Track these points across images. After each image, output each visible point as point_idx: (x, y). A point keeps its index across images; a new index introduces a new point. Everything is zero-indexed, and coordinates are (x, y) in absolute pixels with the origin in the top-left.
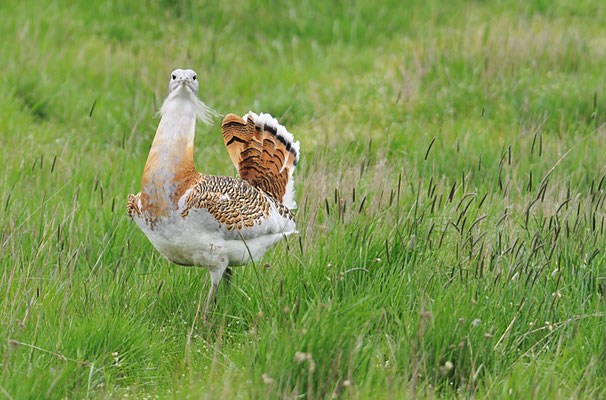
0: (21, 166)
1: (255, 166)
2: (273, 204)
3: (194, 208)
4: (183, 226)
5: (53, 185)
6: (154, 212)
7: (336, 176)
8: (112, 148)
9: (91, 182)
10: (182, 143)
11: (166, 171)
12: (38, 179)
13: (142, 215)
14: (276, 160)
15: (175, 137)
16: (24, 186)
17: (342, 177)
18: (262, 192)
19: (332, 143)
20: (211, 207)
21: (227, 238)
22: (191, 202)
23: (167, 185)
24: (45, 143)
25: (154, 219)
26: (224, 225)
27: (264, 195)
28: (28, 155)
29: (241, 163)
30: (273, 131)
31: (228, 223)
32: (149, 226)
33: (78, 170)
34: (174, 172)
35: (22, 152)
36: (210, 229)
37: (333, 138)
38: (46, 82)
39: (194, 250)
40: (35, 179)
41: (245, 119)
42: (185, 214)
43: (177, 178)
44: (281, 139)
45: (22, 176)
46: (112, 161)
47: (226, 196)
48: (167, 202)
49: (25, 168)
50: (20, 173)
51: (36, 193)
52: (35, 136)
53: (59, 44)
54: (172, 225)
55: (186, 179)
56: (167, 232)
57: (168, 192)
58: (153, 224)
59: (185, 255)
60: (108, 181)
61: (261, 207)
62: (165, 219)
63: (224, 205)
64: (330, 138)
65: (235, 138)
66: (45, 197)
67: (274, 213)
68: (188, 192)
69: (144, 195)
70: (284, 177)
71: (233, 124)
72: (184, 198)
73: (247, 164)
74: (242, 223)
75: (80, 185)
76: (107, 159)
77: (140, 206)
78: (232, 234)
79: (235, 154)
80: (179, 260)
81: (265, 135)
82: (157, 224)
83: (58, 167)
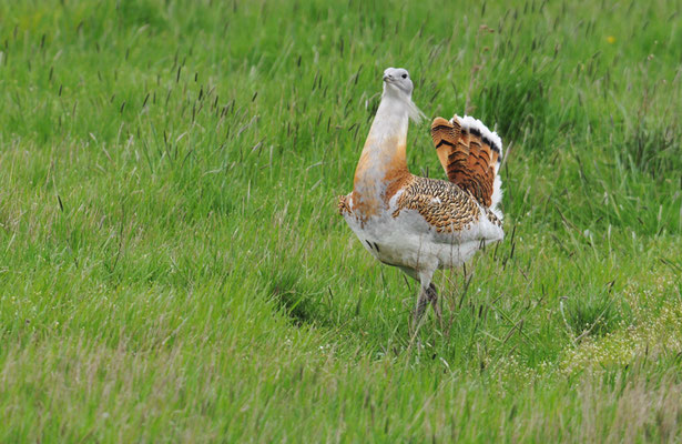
0: (277, 377)
1: (462, 169)
2: (482, 210)
3: (405, 209)
4: (393, 226)
5: (315, 401)
6: (365, 212)
7: (658, 394)
8: (387, 357)
9: (361, 397)
10: (393, 142)
11: (377, 170)
12: (296, 394)
13: (353, 213)
14: (482, 162)
15: (385, 137)
16: (280, 402)
17: (666, 395)
18: (472, 197)
19: (653, 354)
20: (422, 209)
21: (437, 240)
22: (402, 203)
23: (379, 184)
24: (306, 350)
25: (364, 217)
26: (434, 228)
27: (474, 201)
28: (286, 364)
29: (449, 167)
30: (476, 133)
31: (438, 226)
32: (360, 225)
33: (345, 383)
34: (384, 170)
35: (277, 360)
36: (419, 230)
37: (655, 349)
38: (308, 277)
39: (403, 250)
40: (293, 394)
41: (451, 121)
42: (396, 214)
43: (388, 177)
44: (486, 141)
45: (277, 389)
46: (387, 372)
47: (437, 200)
48: (378, 200)
49: (280, 381)
50: (275, 387)
51: (293, 410)
52: (295, 341)
53: (324, 230)
54: (383, 225)
55: (397, 178)
56: (377, 232)
57: (379, 190)
58: (363, 222)
59: (394, 256)
60: (381, 396)
61: (471, 212)
62: (376, 218)
63: (435, 208)
64: (651, 349)
65: (443, 142)
66: (306, 415)
67: (484, 217)
68: (400, 192)
69: (355, 194)
70: (490, 176)
71: (441, 127)
72: (394, 198)
73: (455, 168)
74: (452, 227)
75: (349, 400)
76: (381, 370)
77: (351, 204)
78: (442, 236)
79: (443, 156)
80: (388, 260)
81: (470, 138)
82: (368, 223)
83: (322, 379)
